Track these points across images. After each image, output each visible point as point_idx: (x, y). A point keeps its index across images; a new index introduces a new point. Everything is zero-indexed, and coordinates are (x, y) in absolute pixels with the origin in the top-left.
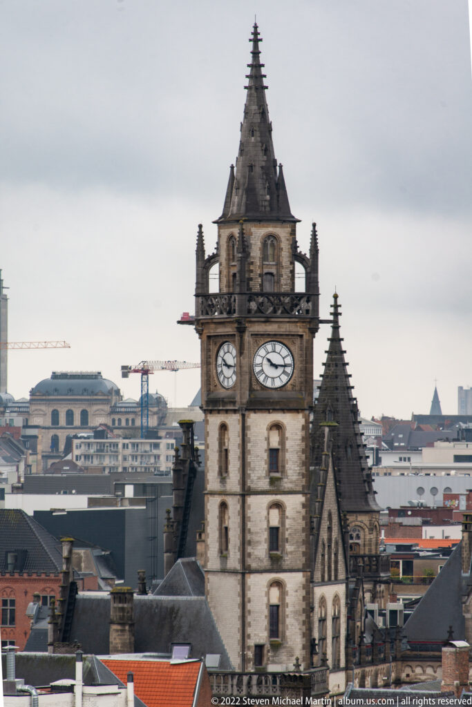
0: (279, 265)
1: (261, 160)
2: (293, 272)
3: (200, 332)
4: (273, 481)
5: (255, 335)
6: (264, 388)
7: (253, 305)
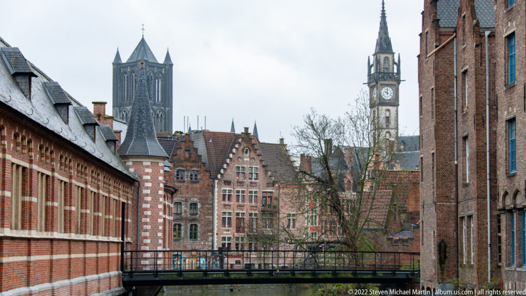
0: (389, 65)
1: (384, 36)
2: (393, 67)
3: (369, 86)
4: (387, 126)
5: (381, 84)
6: (384, 99)
7: (380, 76)
